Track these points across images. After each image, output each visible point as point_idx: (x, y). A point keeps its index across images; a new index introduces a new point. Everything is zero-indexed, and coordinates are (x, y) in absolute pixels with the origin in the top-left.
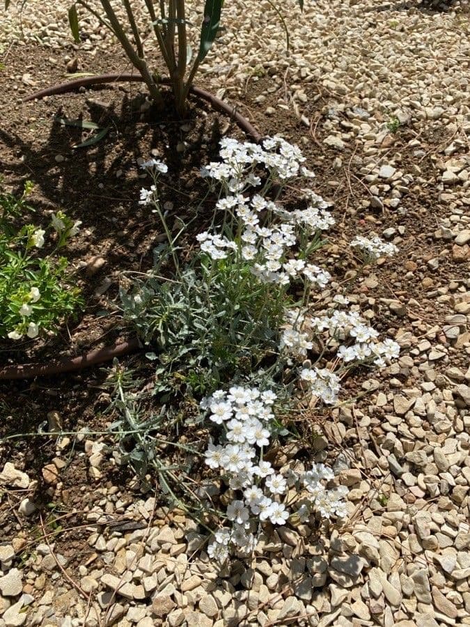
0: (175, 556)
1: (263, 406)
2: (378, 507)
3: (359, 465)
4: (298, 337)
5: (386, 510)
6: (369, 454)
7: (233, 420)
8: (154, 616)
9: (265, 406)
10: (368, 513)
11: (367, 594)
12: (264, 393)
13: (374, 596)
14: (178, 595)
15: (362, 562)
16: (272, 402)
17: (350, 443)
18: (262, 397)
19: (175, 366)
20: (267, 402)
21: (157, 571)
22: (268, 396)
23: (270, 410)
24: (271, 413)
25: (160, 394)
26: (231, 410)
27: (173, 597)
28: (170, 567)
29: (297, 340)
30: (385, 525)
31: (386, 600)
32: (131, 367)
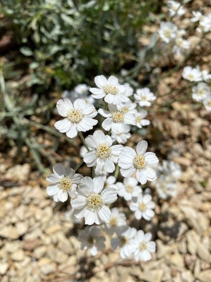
0: (43, 208)
1: (136, 108)
2: (200, 188)
3: (188, 155)
4: (175, 33)
5: (206, 191)
6: (198, 147)
7: (97, 133)
8: (24, 250)
9: (138, 108)
10: (191, 191)
11: (184, 250)
12: (139, 91)
13: (189, 253)
14: (43, 237)
15: (183, 227)
16: (149, 104)
17: (183, 137)
18: (135, 96)
19: (48, 62)
20: (142, 104)
21: (29, 218)
22: (143, 95)
23: (144, 114)
24: (145, 118)
25: (35, 86)
26: (95, 114)
27: (39, 238)
28: (38, 217)
29: (173, 36)
30: (203, 201)
31: (197, 255)
32: (11, 60)
